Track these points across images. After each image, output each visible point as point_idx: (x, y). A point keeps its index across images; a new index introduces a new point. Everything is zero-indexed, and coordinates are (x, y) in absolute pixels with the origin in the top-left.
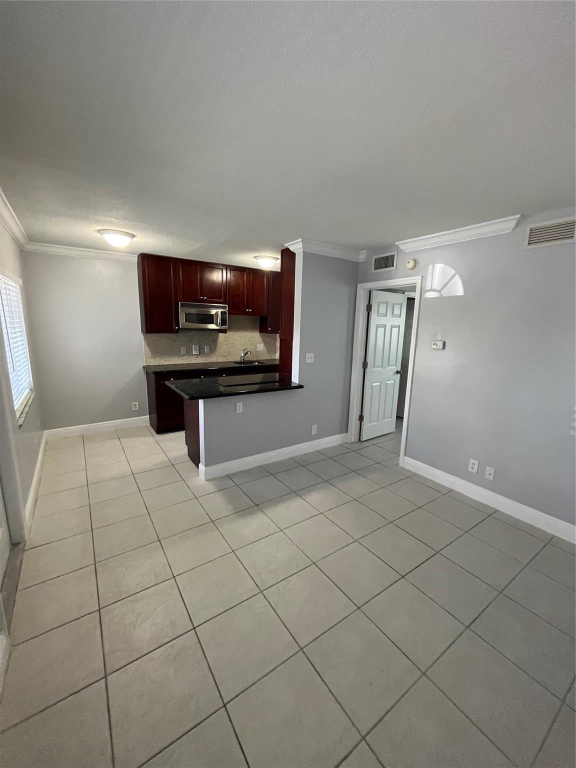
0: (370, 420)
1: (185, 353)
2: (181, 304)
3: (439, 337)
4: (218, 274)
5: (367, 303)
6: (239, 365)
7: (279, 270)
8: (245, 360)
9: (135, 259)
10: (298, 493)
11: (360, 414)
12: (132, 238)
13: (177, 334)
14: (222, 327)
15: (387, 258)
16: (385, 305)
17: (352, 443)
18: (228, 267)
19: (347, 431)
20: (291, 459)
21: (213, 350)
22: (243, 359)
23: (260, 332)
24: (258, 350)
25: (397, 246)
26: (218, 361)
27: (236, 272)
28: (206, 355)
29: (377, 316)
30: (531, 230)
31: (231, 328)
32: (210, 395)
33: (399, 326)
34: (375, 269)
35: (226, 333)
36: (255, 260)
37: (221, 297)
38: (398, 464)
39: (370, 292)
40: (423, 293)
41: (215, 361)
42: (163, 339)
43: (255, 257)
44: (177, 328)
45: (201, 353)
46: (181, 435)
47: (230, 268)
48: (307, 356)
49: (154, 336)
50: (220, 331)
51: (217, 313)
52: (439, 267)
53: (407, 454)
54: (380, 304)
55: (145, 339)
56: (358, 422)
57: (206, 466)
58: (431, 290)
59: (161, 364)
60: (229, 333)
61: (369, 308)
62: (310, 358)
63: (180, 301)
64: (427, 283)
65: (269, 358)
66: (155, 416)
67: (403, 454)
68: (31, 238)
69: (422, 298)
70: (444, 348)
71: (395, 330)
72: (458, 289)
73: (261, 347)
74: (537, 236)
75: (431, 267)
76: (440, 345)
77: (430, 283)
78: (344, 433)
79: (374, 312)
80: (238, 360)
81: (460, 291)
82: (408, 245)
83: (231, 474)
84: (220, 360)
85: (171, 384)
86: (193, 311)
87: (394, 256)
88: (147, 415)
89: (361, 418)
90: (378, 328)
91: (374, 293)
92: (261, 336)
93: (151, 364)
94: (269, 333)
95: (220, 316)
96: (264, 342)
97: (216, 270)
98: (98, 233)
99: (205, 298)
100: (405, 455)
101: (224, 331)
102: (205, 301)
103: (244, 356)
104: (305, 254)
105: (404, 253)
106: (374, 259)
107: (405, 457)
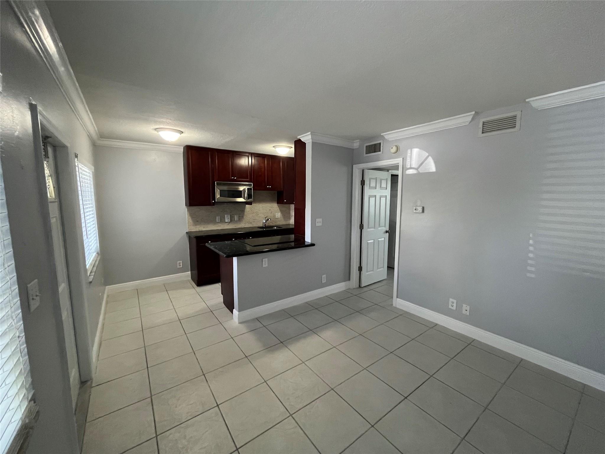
0: (367, 270)
1: (219, 221)
2: (217, 183)
3: (419, 203)
4: (245, 160)
5: (361, 179)
6: (262, 230)
7: (293, 156)
8: (266, 225)
9: (182, 150)
10: (314, 330)
11: (359, 266)
12: (181, 134)
13: (213, 206)
14: (249, 200)
15: (375, 145)
16: (375, 180)
17: (354, 289)
18: (253, 155)
19: (349, 279)
20: (306, 303)
21: (241, 218)
22: (265, 225)
23: (278, 203)
24: (276, 217)
25: (383, 136)
26: (245, 227)
27: (259, 158)
28: (236, 222)
29: (369, 189)
30: (483, 123)
31: (255, 201)
32: (241, 253)
33: (386, 196)
34: (366, 154)
35: (251, 204)
36: (274, 148)
37: (248, 178)
38: (392, 305)
39: (363, 170)
40: (404, 171)
41: (243, 227)
42: (202, 210)
43: (274, 147)
44: (213, 201)
45: (232, 221)
46: (218, 287)
47: (254, 155)
48: (317, 221)
49: (195, 209)
50: (246, 203)
51: (244, 190)
52: (416, 151)
53: (398, 296)
54: (371, 180)
55: (188, 210)
56: (358, 272)
57: (239, 311)
58: (411, 168)
59: (200, 230)
60: (253, 205)
61: (363, 183)
62: (319, 222)
63: (216, 181)
64: (407, 163)
65: (285, 224)
66: (195, 272)
67: (396, 297)
68: (102, 136)
69: (404, 174)
70: (423, 211)
71: (383, 200)
72: (431, 167)
73: (279, 215)
74: (488, 127)
75: (409, 151)
76: (420, 209)
77: (409, 163)
78: (347, 281)
79: (367, 186)
80: (261, 225)
81: (432, 168)
82: (391, 136)
83: (260, 317)
84: (247, 225)
85: (210, 245)
86: (225, 188)
87: (380, 144)
88: (189, 271)
89: (360, 269)
90: (370, 198)
91: (366, 171)
92: (279, 206)
93: (193, 231)
94: (285, 204)
95: (246, 191)
96: (282, 211)
97: (243, 156)
98: (155, 131)
99: (235, 178)
100: (397, 297)
101: (250, 203)
102: (236, 181)
103: (265, 222)
104: (314, 144)
105: (387, 141)
106: (365, 146)
107: (398, 299)
